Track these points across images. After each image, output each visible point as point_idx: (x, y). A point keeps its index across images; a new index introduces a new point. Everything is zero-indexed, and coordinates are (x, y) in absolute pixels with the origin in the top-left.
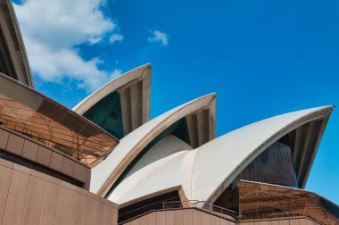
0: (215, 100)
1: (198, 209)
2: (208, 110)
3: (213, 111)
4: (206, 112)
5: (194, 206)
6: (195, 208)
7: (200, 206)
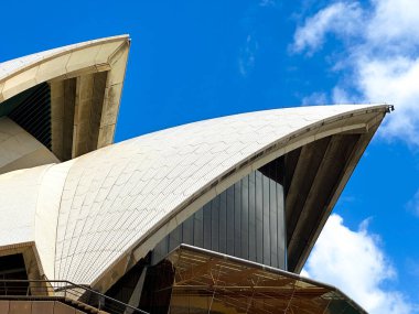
0: (126, 52)
1: (69, 303)
2: (105, 75)
3: (117, 78)
4: (100, 79)
5: (60, 294)
6: (62, 300)
7: (75, 296)
